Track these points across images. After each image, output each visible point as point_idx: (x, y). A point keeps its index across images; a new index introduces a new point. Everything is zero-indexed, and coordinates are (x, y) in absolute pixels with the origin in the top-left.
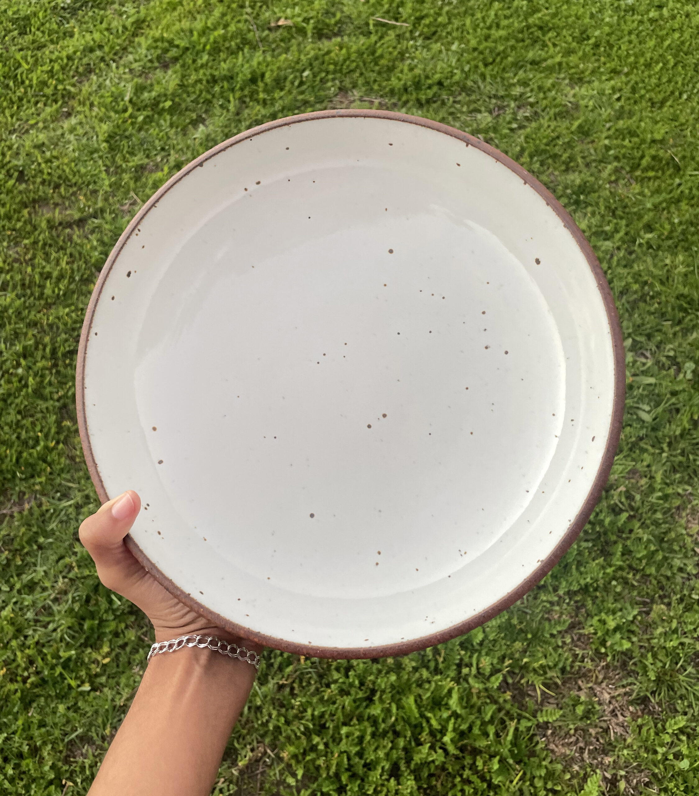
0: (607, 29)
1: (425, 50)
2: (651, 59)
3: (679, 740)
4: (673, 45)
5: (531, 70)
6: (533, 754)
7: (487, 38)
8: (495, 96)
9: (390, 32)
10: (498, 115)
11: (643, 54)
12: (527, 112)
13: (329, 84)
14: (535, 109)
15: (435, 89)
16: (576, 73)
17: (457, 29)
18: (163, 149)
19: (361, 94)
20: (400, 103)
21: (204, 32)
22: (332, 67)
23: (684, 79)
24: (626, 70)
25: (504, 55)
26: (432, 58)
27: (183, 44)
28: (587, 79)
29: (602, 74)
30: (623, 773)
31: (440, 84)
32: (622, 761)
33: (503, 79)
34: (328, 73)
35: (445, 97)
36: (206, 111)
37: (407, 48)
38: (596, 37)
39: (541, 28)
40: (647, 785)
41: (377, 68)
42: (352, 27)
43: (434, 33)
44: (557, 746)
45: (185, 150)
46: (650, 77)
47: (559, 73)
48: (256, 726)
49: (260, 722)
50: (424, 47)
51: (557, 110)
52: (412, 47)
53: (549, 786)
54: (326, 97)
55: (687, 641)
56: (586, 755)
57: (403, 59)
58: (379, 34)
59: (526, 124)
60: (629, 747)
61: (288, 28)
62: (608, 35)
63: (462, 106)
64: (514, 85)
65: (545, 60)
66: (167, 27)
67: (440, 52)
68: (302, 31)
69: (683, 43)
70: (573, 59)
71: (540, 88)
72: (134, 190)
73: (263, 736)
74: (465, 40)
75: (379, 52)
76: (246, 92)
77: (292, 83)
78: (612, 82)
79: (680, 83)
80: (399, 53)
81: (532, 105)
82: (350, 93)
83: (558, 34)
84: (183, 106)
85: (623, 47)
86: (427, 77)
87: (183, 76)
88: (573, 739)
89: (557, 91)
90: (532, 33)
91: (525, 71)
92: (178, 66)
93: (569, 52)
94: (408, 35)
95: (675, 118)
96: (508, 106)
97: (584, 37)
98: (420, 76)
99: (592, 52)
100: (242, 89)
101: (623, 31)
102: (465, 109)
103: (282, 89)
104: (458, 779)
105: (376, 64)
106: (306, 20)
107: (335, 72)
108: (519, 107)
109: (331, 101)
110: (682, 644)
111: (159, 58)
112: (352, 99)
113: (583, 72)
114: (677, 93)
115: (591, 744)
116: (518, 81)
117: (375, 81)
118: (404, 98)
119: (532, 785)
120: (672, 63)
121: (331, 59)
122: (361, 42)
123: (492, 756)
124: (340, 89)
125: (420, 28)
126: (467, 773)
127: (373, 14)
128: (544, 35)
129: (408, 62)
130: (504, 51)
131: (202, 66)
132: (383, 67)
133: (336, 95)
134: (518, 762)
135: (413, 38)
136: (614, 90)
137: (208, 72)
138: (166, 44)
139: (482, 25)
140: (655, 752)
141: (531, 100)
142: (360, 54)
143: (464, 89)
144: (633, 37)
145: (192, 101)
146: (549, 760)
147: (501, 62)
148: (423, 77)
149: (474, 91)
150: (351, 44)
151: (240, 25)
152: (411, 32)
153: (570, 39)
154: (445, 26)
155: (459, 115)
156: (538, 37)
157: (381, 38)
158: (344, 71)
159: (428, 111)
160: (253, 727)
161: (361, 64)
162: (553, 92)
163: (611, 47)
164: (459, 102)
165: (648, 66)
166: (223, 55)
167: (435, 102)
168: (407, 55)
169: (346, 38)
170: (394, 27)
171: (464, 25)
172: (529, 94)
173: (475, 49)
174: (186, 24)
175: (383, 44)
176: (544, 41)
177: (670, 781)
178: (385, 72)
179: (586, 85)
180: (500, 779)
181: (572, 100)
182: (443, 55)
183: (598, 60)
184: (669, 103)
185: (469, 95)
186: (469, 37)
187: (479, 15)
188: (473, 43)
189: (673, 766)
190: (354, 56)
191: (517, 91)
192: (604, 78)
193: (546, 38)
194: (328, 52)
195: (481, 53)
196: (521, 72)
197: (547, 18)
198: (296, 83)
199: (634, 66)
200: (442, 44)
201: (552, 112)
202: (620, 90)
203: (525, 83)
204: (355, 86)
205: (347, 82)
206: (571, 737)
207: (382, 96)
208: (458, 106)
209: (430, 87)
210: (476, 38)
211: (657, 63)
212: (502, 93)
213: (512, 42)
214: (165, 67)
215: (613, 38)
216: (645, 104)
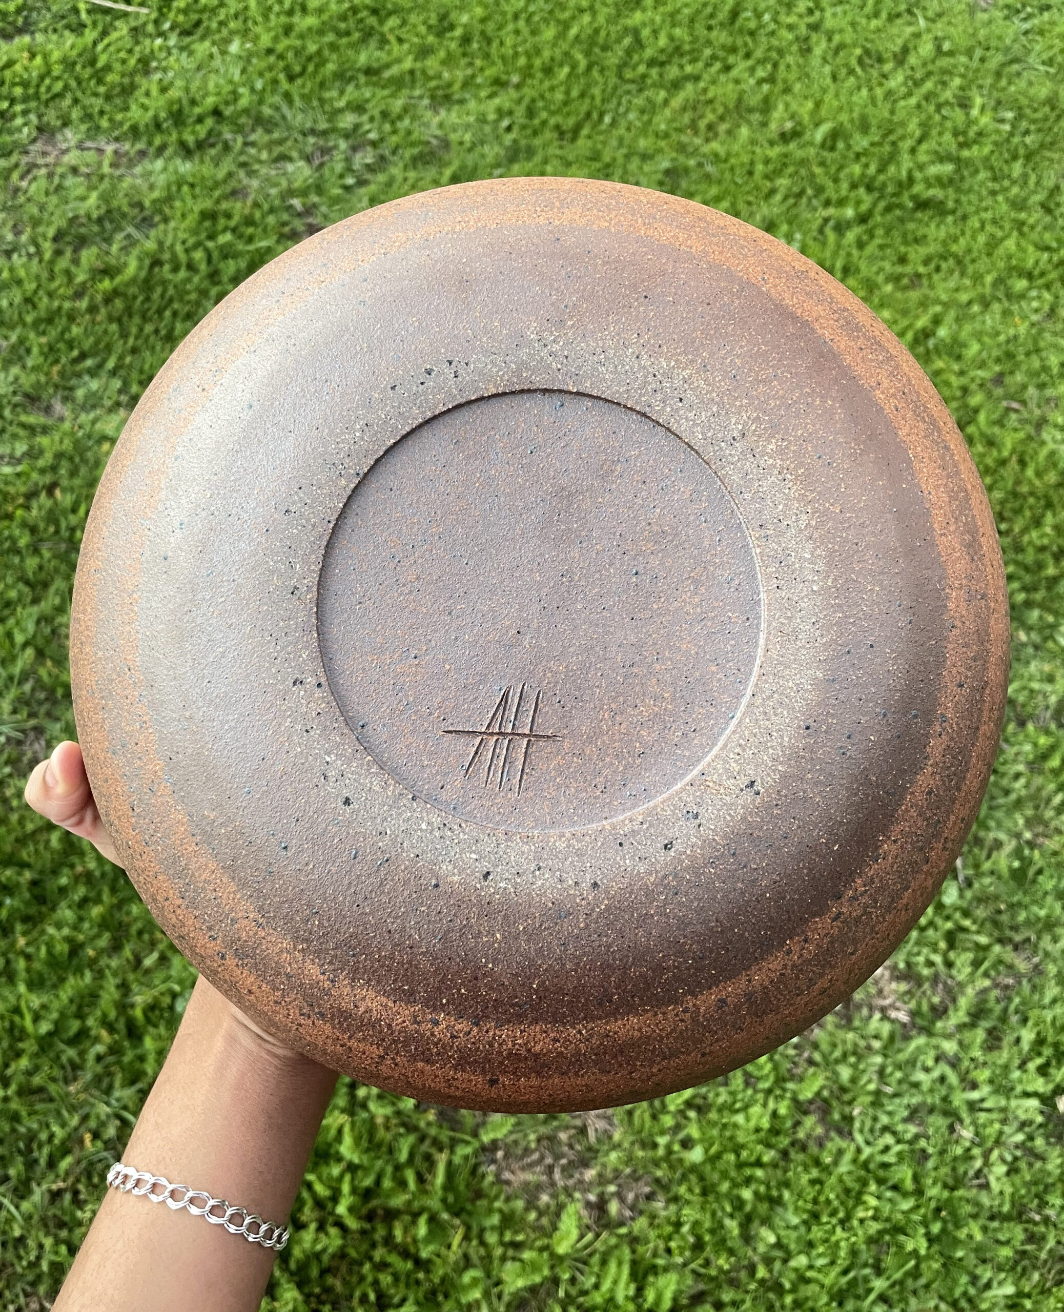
0: (479, 12)
1: (184, 55)
2: (552, 59)
3: (687, 1118)
4: (583, 36)
5: (367, 84)
6: (479, 1194)
7: (288, 30)
8: (313, 132)
9: (117, 23)
10: (322, 165)
11: (538, 52)
12: (367, 157)
13: (19, 121)
14: (380, 151)
15: (210, 122)
16: (438, 88)
17: (236, 16)
19: (79, 136)
20: (152, 150)
22: (18, 91)
23: (604, 91)
25: (319, 59)
26: (199, 68)
28: (456, 97)
29: (479, 86)
30: (612, 1188)
31: (216, 113)
32: (609, 1174)
33: (322, 101)
34: (13, 101)
35: (228, 136)
37: (152, 51)
38: (465, 26)
39: (375, 12)
40: (650, 1197)
41: (102, 89)
42: (49, 16)
43: (198, 23)
44: (513, 1172)
46: (552, 89)
47: (413, 87)
48: (19, 1270)
49: (24, 1263)
50: (182, 49)
51: (416, 151)
52: (161, 49)
53: (508, 1237)
54: (16, 145)
56: (557, 1175)
57: (147, 72)
58: (100, 28)
59: (368, 176)
60: (617, 1146)
62: (483, 20)
63: (259, 151)
64: (341, 111)
65: (388, 66)
67: (211, 56)
69: (597, 31)
70: (432, 64)
71: (385, 115)
73: (34, 1284)
74: (251, 35)
75: (102, 62)
80: (139, 61)
81: (374, 144)
82: (59, 137)
83: (404, 23)
85: (509, 42)
86: (193, 102)
88: (536, 1156)
89: (413, 119)
90: (361, 21)
91: (357, 87)
93: (424, 52)
94: (150, 28)
96: (336, 147)
97: (444, 26)
98: (179, 101)
102: (264, 155)
104: (367, 1267)
105: (100, 81)
107: (26, 99)
108: (354, 149)
109: (26, 152)
112: (64, 146)
113: (450, 85)
114: (595, 116)
115: (563, 1156)
116: (349, 104)
117: (102, 113)
118: (158, 141)
119: (482, 1243)
120: (583, 63)
121: (15, 75)
123: (416, 1215)
124: (40, 129)
125: (172, 15)
126: (379, 1254)
128: (381, 22)
129: (157, 76)
130: (319, 52)
132: (113, 86)
133: (34, 141)
134: (457, 1214)
135: (161, 34)
139: (276, 8)
140: (655, 1146)
141: (373, 136)
142: (68, 64)
143: (259, 121)
144: (521, 24)
146: (502, 1197)
147: (316, 72)
148: (185, 102)
149: (276, 125)
150: (50, 46)
152: (156, 22)
154: (213, 10)
155: (256, 167)
156: (372, 28)
157: (104, 33)
158: (44, 97)
159: (202, 162)
160: (15, 1273)
161: (73, 84)
162: (407, 122)
163: (489, 41)
164: (253, 144)
165: (548, 71)
167: (213, 145)
168: (154, 64)
169: (39, 37)
170: (126, 15)
172: (367, 127)
173: (269, 51)
175: (109, 45)
176: (383, 35)
177: (680, 1183)
178: (118, 95)
180: (431, 1248)
181: (438, 133)
182: (217, 62)
183: (471, 64)
184: (585, 131)
185: (269, 131)
186: (258, 29)
188: (266, 40)
189: (681, 1161)
190: (57, 70)
191: (347, 121)
192: (483, 94)
193: (386, 29)
194: (9, 64)
195: (281, 57)
196: (350, 88)
199: (527, 73)
200: (214, 43)
201: (408, 153)
202: (510, 113)
203: (359, 108)
204: (66, 123)
205: (51, 117)
206: (533, 1152)
207: (117, 139)
208: (253, 151)
209: (200, 120)
210: (269, 30)
211: (561, 65)
212: (323, 125)
215: (490, 26)
216: (548, 135)
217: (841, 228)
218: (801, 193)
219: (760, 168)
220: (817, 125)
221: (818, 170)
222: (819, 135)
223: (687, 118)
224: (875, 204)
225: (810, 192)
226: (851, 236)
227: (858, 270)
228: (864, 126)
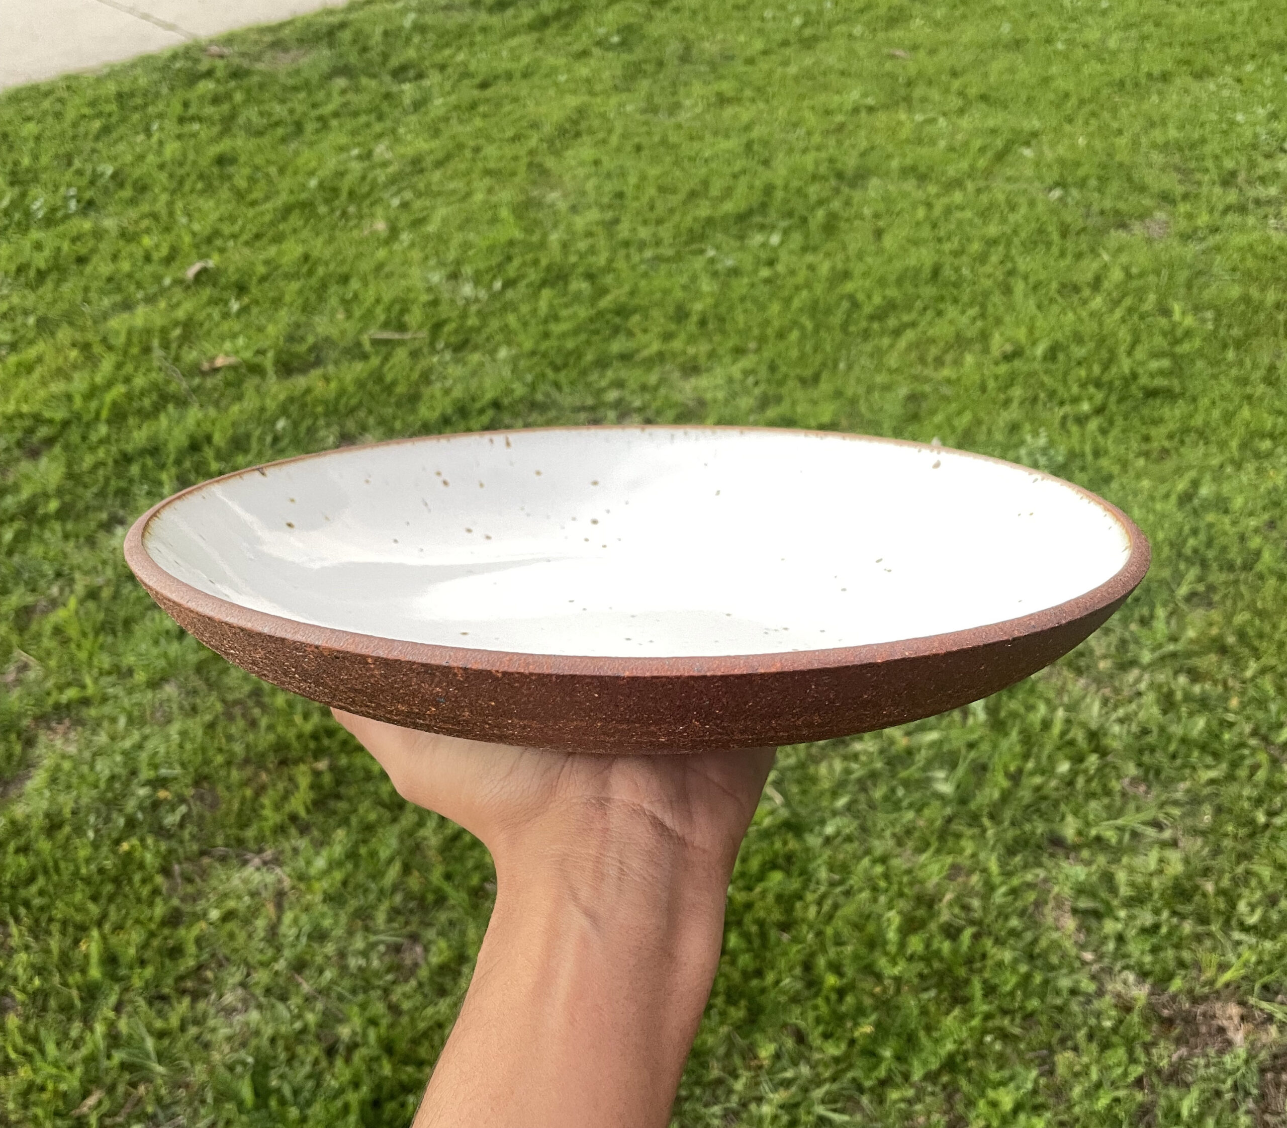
18: (59, 575)
21: (93, 392)
27: (60, 415)
36: (123, 506)
45: (100, 567)
55: (1121, 1093)
61: (234, 368)
66: (26, 399)
68: (256, 369)
72: (22, 647)
76: (187, 464)
77: (261, 439)
84: (80, 505)
87: (69, 465)
92: (57, 449)
95: (838, 394)
100: (178, 462)
103: (246, 451)
106: (261, 352)
110: (1117, 1100)
111: (19, 444)
122: (359, 368)
127: (361, 331)
131: (101, 442)
137: (114, 449)
138: (28, 423)
145: (97, 495)
151: (154, 375)
166: (132, 421)
171: (507, 325)
174: (57, 387)
187: (525, 309)
197: (623, 299)
198: (269, 439)
214: (34, 454)
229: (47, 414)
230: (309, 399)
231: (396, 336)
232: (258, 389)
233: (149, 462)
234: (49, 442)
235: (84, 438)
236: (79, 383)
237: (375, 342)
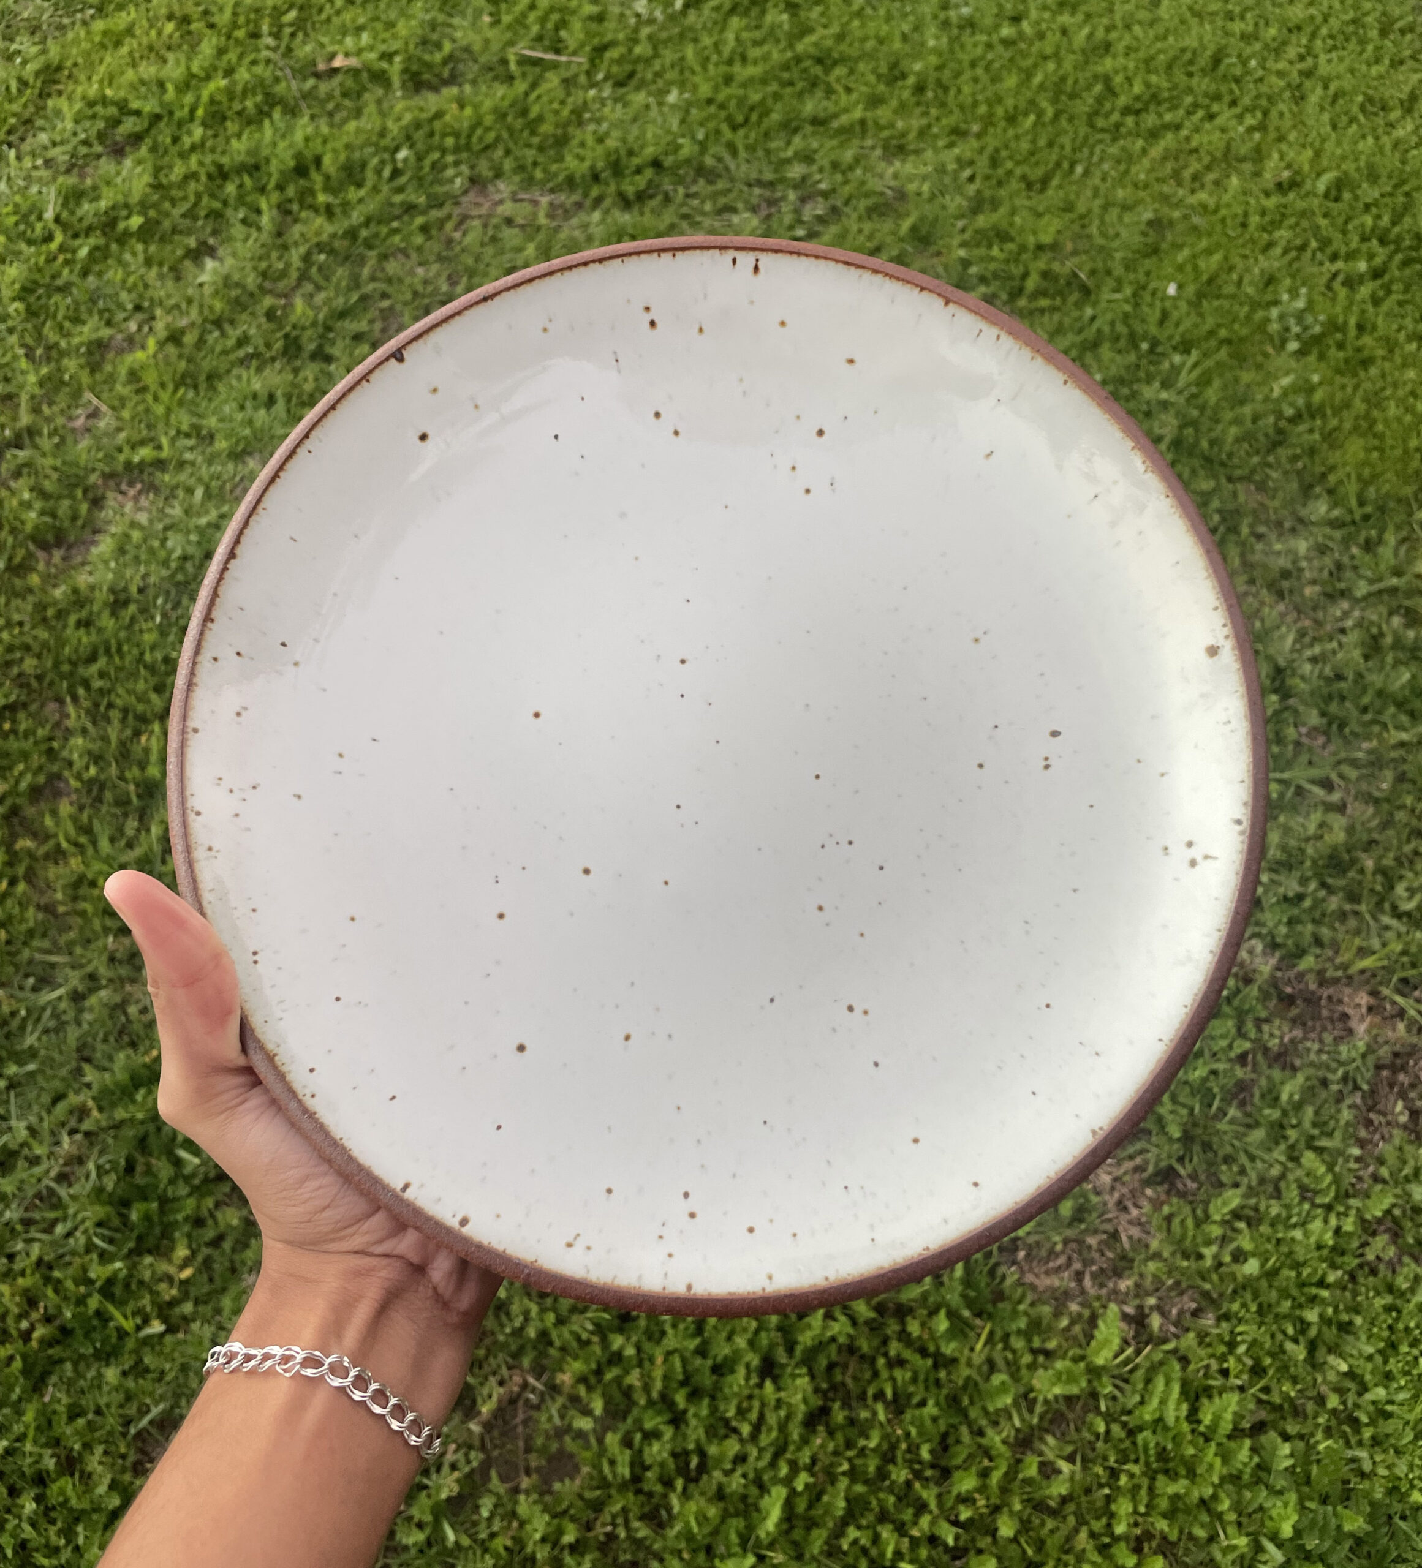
0: (933, 60)
1: (619, 106)
2: (1016, 107)
3: (1236, 1230)
4: (1048, 84)
5: (814, 134)
6: (999, 1296)
7: (728, 80)
8: (760, 183)
9: (550, 75)
10: (769, 217)
11: (999, 100)
12: (819, 208)
13: (450, 172)
14: (831, 202)
15: (649, 173)
16: (891, 137)
17: (672, 66)
18: (138, 308)
19: (512, 188)
20: (588, 203)
21: (188, 83)
22: (450, 141)
23: (1074, 140)
24: (975, 128)
25: (763, 109)
26: (635, 120)
27: (149, 107)
28: (912, 147)
29: (936, 137)
30: (1152, 1301)
31: (656, 164)
32: (1148, 1282)
33: (768, 152)
34: (444, 151)
35: (669, 188)
36: (215, 233)
37: (585, 103)
38: (918, 74)
39: (819, 61)
40: (1195, 1314)
41: (536, 140)
42: (476, 67)
43: (631, 75)
44: (1037, 1276)
45: (184, 306)
46: (1017, 137)
47: (863, 138)
48: (501, 1338)
49: (508, 1330)
50: (616, 100)
51: (870, 202)
52: (594, 99)
53: (1036, 1343)
54: (448, 195)
55: (1221, 1066)
56: (1087, 1282)
57: (580, 123)
58: (530, 78)
59: (819, 228)
60: (1157, 1256)
61: (355, 72)
62: (938, 69)
63: (703, 202)
64: (788, 161)
65: (836, 116)
66: (111, 79)
67: (647, 107)
68: (380, 78)
69: (1063, 79)
70: (883, 113)
71: (835, 165)
72: (92, 390)
73: (517, 1355)
74: (689, 86)
75: (534, 111)
76: (291, 191)
77: (378, 172)
78: (957, 151)
79: (1068, 148)
80: (572, 112)
81: (825, 195)
82: (491, 188)
83: (852, 72)
84: (167, 224)
85: (966, 89)
86: (631, 153)
87: (157, 170)
88: (1062, 1260)
89: (866, 170)
90: (805, 70)
91: (804, 137)
92: (144, 150)
93: (874, 101)
94: (583, 79)
95: (1069, 207)
96: (783, 198)
97: (895, 75)
98: (617, 151)
99: (914, 100)
100: (280, 187)
101: (960, 62)
102: (708, 207)
103: (359, 185)
104: (881, 1361)
105: (533, 133)
106: (387, 56)
107: (457, 150)
108: (803, 200)
109: (457, 203)
110: (1214, 1072)
111: (101, 136)
112: (497, 197)
113: (903, 135)
114: (1066, 165)
115: (1093, 1262)
116: (796, 154)
117: (535, 164)
118: (595, 192)
119: (1007, 1347)
120: (1050, 112)
121: (446, 125)
122: (500, 93)
123: (933, 1313)
124: (473, 180)
125: (604, 66)
126: (895, 1348)
127: (511, 43)
128: (827, 71)
129: (591, 127)
130: (763, 102)
131: (193, 148)
132: (546, 137)
133: (466, 192)
134: (979, 1314)
135: (593, 85)
136: (962, 163)
137: (208, 159)
138: (112, 111)
139: (714, 58)
140: (1200, 1257)
141: (823, 186)
142: (501, 115)
143: (701, 171)
144: (979, 71)
145: (184, 216)
146: (1028, 1301)
147: (759, 122)
148: (623, 152)
149: (719, 176)
150: (479, 98)
151: (258, 70)
152: (588, 73)
153: (872, 78)
154: (648, 61)
155: (698, 219)
156: (817, 77)
157: (534, 86)
158: (476, 147)
159: (642, 214)
160: (496, 1342)
161: (505, 135)
162: (859, 172)
163: (946, 89)
164: (694, 195)
165: (1012, 119)
166: (232, 126)
167: (651, 197)
168: (587, 116)
169: (468, 88)
170: (555, 66)
171: (683, 59)
172: (817, 177)
173: (710, 101)
174: (148, 70)
175: (539, 97)
176: (828, 84)
177: (1232, 1300)
178: (551, 147)
179: (912, 158)
180: (953, 1345)
181: (892, 183)
182: (654, 112)
183: (926, 114)
184: (1055, 182)
185: (710, 182)
186: (697, 79)
187: (707, 41)
188: (705, 90)
189: (1233, 1275)
190: (488, 120)
191: (796, 171)
192: (941, 143)
193: (832, 78)
194: (439, 115)
195: (722, 106)
196: (797, 140)
197: (829, 43)
198: (387, 173)
199: (988, 121)
200: (649, 94)
201: (863, 204)
202: (971, 163)
203: (807, 158)
204: (498, 174)
205: (484, 168)
206: (1057, 1256)
207: (552, 191)
208: (695, 202)
209: (638, 171)
210: (709, 80)
211: (1026, 114)
212: (768, 176)
213: (774, 87)
214: (118, 152)
215: (947, 74)
216: (1015, 185)
217: (1351, 283)
218: (1303, 248)
219: (1255, 220)
220: (1319, 175)
221: (1323, 222)
222: (1321, 186)
223: (1169, 167)
224: (1390, 258)
225: (1314, 244)
226: (1364, 291)
227: (1374, 327)
228: (1373, 177)
229: (135, 105)
230: (437, 125)
231: (550, 56)
232: (379, 102)
233: (248, 181)
234: (136, 139)
235: (175, 140)
236: (174, 69)
237: (524, 61)
